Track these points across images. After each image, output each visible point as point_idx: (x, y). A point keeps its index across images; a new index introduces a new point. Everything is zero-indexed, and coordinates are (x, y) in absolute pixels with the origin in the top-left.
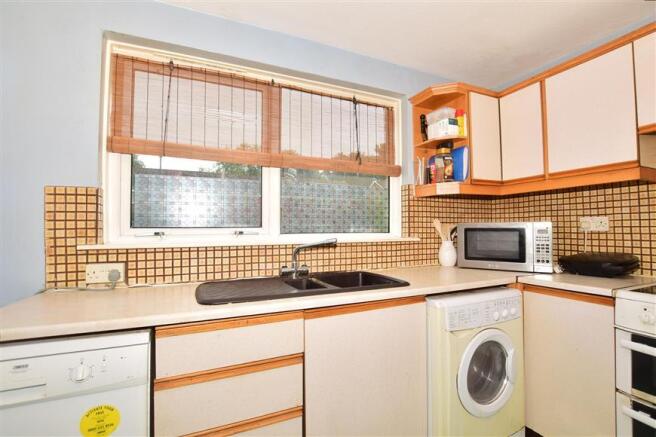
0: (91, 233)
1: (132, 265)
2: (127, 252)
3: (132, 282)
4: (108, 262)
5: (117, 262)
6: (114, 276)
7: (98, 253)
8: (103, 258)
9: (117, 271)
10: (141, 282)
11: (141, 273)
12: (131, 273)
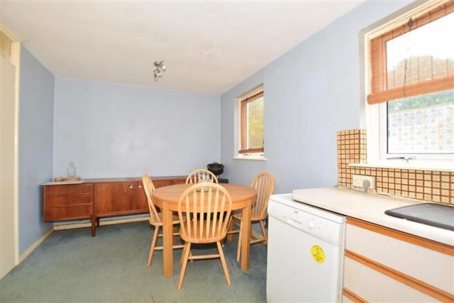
0: (357, 157)
1: (379, 179)
2: (376, 170)
3: (379, 190)
4: (365, 175)
5: (370, 175)
6: (366, 184)
7: (360, 169)
8: (363, 172)
9: (368, 181)
10: (385, 192)
11: (385, 185)
12: (379, 185)
